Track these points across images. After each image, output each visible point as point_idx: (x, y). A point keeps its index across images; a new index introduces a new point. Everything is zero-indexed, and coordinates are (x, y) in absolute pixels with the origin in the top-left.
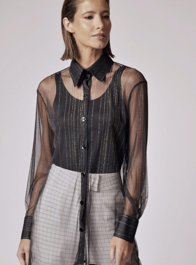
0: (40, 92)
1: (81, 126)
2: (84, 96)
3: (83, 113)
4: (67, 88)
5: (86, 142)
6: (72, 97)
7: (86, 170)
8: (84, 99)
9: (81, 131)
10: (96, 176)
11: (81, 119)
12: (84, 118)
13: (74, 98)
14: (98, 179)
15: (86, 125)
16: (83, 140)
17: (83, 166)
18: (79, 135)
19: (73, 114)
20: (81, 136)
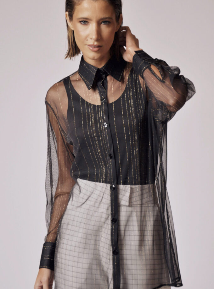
0: (49, 103)
1: (103, 133)
2: (101, 100)
3: (103, 119)
4: (80, 94)
5: (112, 150)
6: (87, 103)
7: (116, 182)
8: (102, 104)
9: (104, 138)
10: (127, 188)
11: (102, 125)
12: (105, 123)
13: (90, 104)
14: (129, 192)
15: (109, 130)
16: (108, 149)
17: (111, 178)
18: (103, 143)
19: (92, 121)
20: (105, 144)
